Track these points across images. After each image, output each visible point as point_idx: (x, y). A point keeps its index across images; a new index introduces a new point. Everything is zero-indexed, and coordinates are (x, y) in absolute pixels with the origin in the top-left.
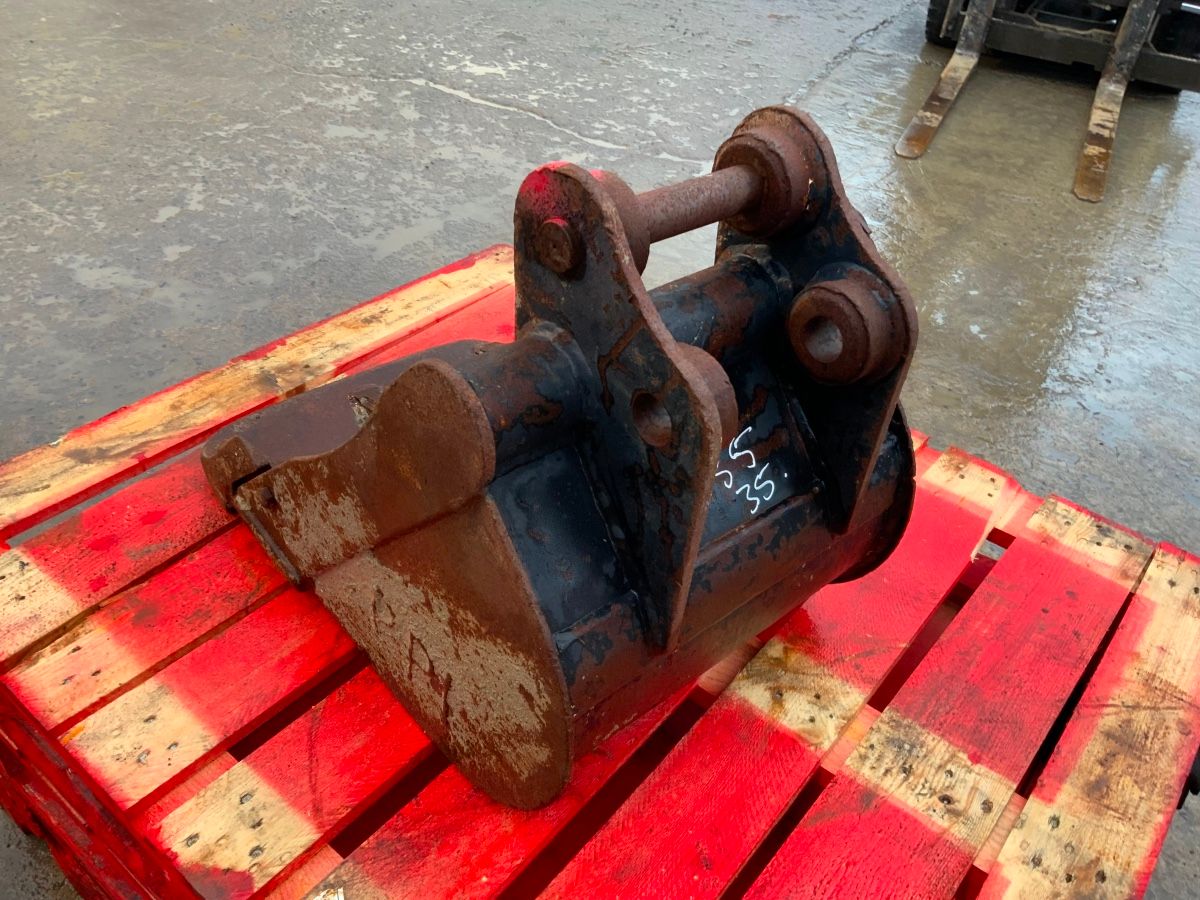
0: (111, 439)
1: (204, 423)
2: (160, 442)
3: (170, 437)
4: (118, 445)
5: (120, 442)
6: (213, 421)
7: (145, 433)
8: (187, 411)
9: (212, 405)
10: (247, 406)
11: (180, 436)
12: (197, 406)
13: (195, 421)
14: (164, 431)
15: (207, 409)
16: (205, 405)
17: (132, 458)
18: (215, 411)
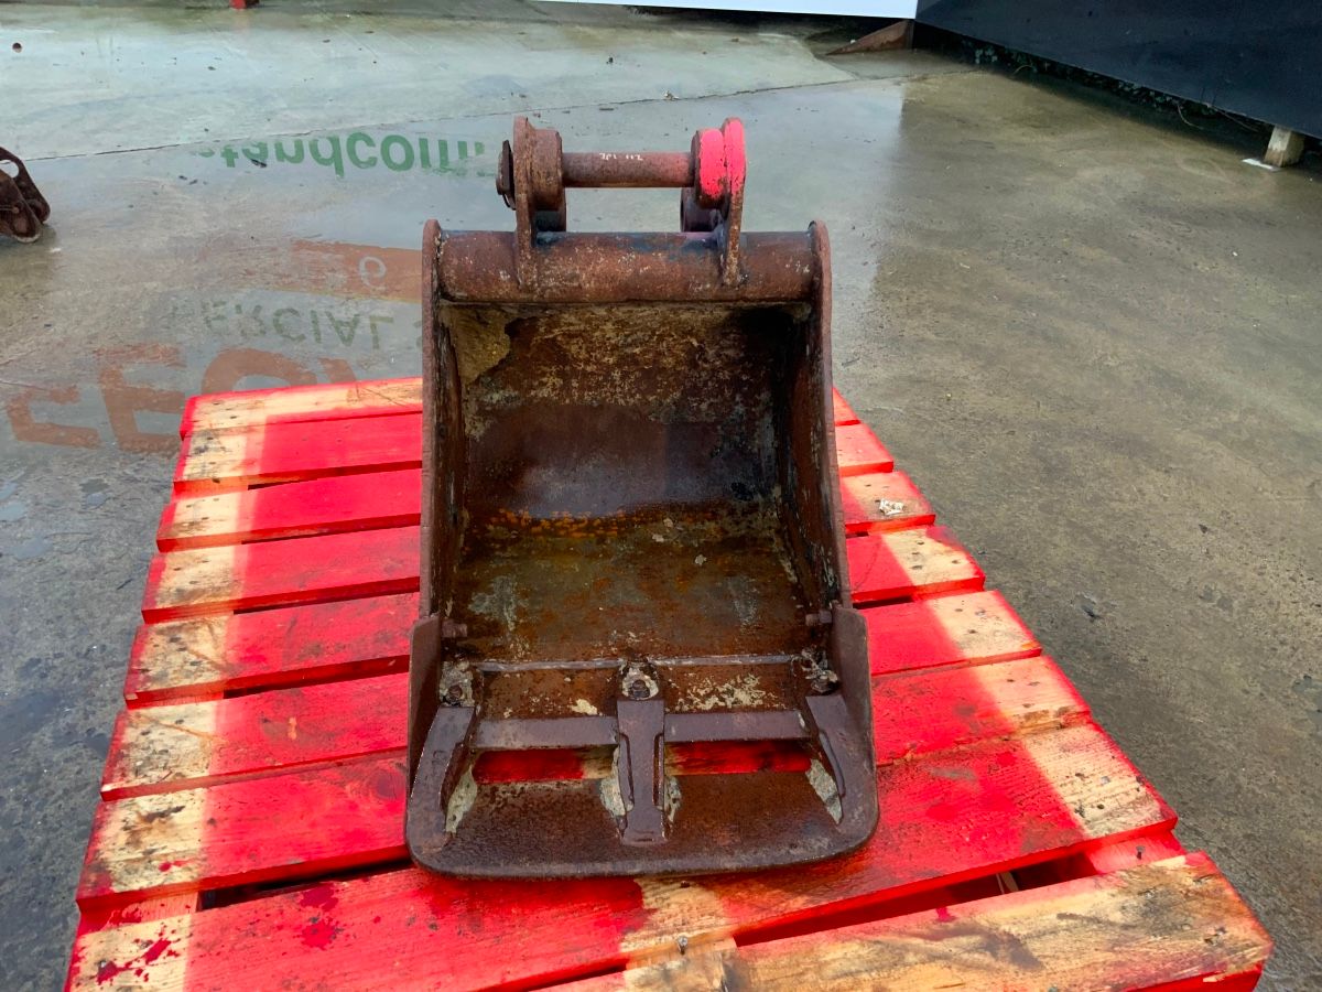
0: (977, 967)
1: (850, 939)
2: (916, 930)
3: (901, 933)
4: (969, 952)
5: (965, 956)
6: (837, 939)
7: (933, 958)
8: (865, 976)
9: (829, 972)
10: (783, 946)
11: (887, 930)
12: (850, 979)
13: (864, 952)
14: (905, 949)
15: (836, 965)
16: (838, 977)
17: (953, 918)
18: (828, 958)
